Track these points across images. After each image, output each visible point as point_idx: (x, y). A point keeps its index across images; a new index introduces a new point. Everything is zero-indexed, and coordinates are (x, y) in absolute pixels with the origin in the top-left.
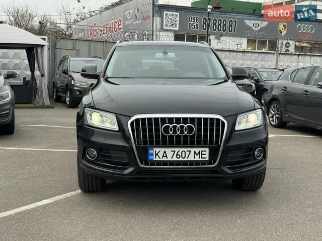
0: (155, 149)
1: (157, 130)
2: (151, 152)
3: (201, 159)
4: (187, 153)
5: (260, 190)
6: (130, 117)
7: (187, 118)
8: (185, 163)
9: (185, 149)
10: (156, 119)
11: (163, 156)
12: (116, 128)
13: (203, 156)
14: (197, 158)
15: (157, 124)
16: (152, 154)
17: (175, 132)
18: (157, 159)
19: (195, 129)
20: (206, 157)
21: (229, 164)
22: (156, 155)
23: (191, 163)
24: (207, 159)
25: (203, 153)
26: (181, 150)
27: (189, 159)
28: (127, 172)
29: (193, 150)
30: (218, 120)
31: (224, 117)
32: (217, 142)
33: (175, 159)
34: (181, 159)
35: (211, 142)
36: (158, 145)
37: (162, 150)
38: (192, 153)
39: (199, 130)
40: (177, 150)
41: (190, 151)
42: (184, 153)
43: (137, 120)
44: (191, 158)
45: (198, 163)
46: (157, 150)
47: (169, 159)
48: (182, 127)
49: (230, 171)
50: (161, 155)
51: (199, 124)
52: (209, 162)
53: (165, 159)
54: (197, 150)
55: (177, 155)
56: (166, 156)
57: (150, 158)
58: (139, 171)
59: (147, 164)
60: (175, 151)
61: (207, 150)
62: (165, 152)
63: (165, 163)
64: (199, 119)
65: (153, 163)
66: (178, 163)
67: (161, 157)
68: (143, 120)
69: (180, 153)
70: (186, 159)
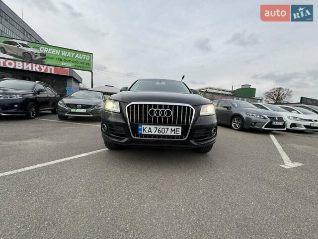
0: (143, 126)
1: (146, 113)
2: (140, 127)
3: (175, 134)
4: (166, 130)
5: (209, 152)
6: (128, 103)
7: (167, 105)
8: (164, 136)
9: (165, 127)
10: (145, 105)
11: (149, 131)
12: (118, 111)
13: (177, 132)
14: (173, 134)
15: (145, 109)
16: (141, 129)
17: (158, 114)
18: (145, 133)
19: (172, 113)
20: (180, 133)
21: (195, 138)
22: (144, 130)
23: (169, 137)
24: (180, 134)
25: (177, 130)
26: (162, 127)
27: (167, 134)
28: (123, 141)
29: (170, 128)
30: (188, 108)
31: (193, 106)
32: (187, 122)
33: (157, 133)
34: (161, 134)
35: (183, 123)
36: (146, 123)
37: (148, 127)
38: (170, 130)
39: (175, 114)
40: (158, 127)
41: (168, 128)
42: (163, 129)
43: (132, 105)
44: (169, 133)
45: (173, 137)
46: (144, 126)
47: (153, 133)
48: (163, 111)
49: (195, 144)
50: (147, 130)
51: (175, 110)
52: (181, 137)
53: (150, 133)
54: (173, 128)
55: (159, 131)
56: (151, 131)
57: (140, 132)
58: (131, 141)
59: (137, 136)
60: (157, 128)
61: (180, 128)
62: (150, 128)
63: (150, 136)
64: (175, 106)
65: (142, 135)
66: (159, 136)
67: (147, 131)
68: (136, 105)
69: (160, 130)
70: (165, 134)
